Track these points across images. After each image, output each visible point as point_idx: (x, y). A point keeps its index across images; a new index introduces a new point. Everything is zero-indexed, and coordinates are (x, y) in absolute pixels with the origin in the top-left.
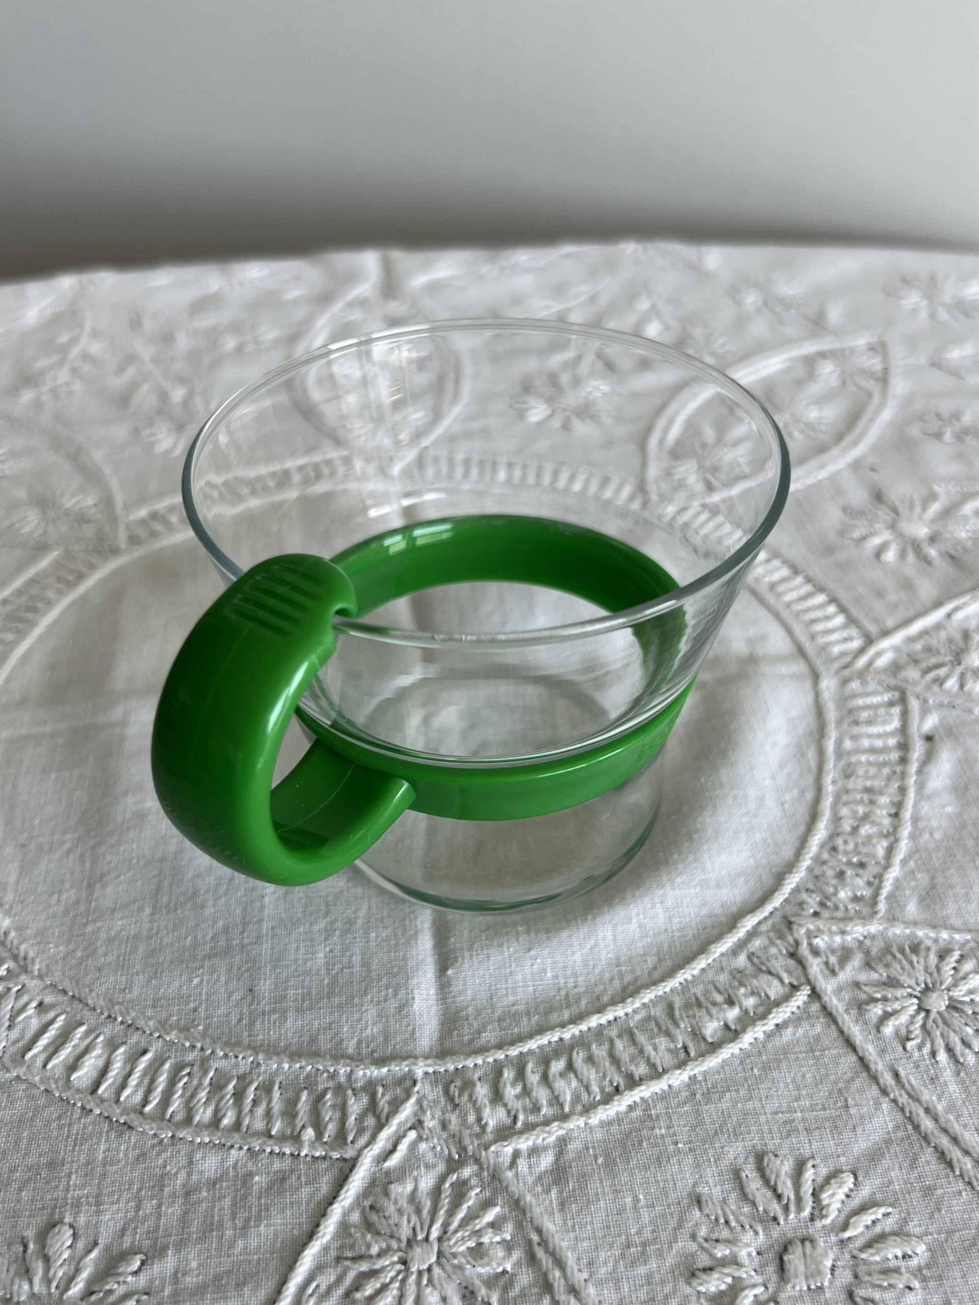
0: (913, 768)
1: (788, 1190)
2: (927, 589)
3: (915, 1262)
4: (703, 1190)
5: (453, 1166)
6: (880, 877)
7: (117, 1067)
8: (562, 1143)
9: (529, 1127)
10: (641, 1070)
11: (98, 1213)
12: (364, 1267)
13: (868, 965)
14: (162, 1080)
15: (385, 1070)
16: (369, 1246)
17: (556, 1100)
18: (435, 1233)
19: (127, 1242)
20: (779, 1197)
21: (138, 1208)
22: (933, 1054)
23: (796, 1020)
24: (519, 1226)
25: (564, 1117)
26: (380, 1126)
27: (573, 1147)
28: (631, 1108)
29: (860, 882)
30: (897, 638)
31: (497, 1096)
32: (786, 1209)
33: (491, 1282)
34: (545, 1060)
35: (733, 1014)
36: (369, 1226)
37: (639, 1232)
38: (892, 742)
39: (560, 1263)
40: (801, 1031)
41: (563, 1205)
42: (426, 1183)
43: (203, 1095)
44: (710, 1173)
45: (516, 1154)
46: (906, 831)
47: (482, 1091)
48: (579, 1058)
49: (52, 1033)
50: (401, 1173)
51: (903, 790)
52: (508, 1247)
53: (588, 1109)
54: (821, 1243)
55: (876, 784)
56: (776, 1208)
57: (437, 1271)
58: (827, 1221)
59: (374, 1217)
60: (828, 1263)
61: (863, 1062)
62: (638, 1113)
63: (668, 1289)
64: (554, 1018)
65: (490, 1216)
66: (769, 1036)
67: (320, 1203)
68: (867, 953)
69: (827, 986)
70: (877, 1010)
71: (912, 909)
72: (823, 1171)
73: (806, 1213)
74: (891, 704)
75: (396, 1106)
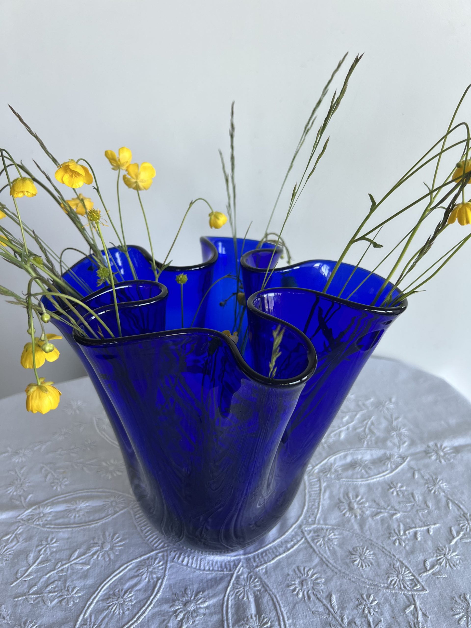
0: (322, 494)
1: (302, 572)
2: (324, 454)
3: (322, 582)
4: (289, 573)
5: (249, 573)
6: (316, 516)
7: (190, 561)
8: (266, 568)
9: (261, 565)
10: (278, 554)
11: (193, 586)
12: (238, 590)
13: (314, 532)
14: (199, 562)
16: (238, 587)
17: (264, 560)
18: (248, 584)
19: (199, 590)
20: (301, 573)
21: (199, 585)
22: (325, 548)
23: (303, 543)
24: (261, 581)
25: (266, 563)
26: (237, 567)
27: (268, 568)
28: (276, 561)
29: (313, 517)
30: (318, 466)
31: (255, 561)
32: (302, 575)
33: (258, 591)
34: (262, 553)
35: (292, 543)
36: (237, 584)
37: (280, 580)
38: (318, 489)
39: (268, 586)
40: (303, 545)
41: (268, 577)
42: (246, 576)
43: (206, 564)
44: (290, 570)
45: (259, 570)
46: (321, 507)
47: (252, 560)
48: (267, 552)
49: (177, 556)
50: (242, 574)
51: (320, 499)
52: (260, 585)
53: (270, 561)
54: (308, 580)
55: (315, 498)
56: (301, 575)
57: (249, 590)
58: (309, 576)
59: (238, 582)
60: (309, 583)
61: (314, 550)
62: (278, 561)
63: (285, 589)
65: (256, 580)
66: (299, 546)
67: (229, 581)
69: (308, 537)
70: (316, 541)
71: (322, 522)
72: (308, 569)
73: (306, 575)
74: (317, 481)
75: (239, 564)
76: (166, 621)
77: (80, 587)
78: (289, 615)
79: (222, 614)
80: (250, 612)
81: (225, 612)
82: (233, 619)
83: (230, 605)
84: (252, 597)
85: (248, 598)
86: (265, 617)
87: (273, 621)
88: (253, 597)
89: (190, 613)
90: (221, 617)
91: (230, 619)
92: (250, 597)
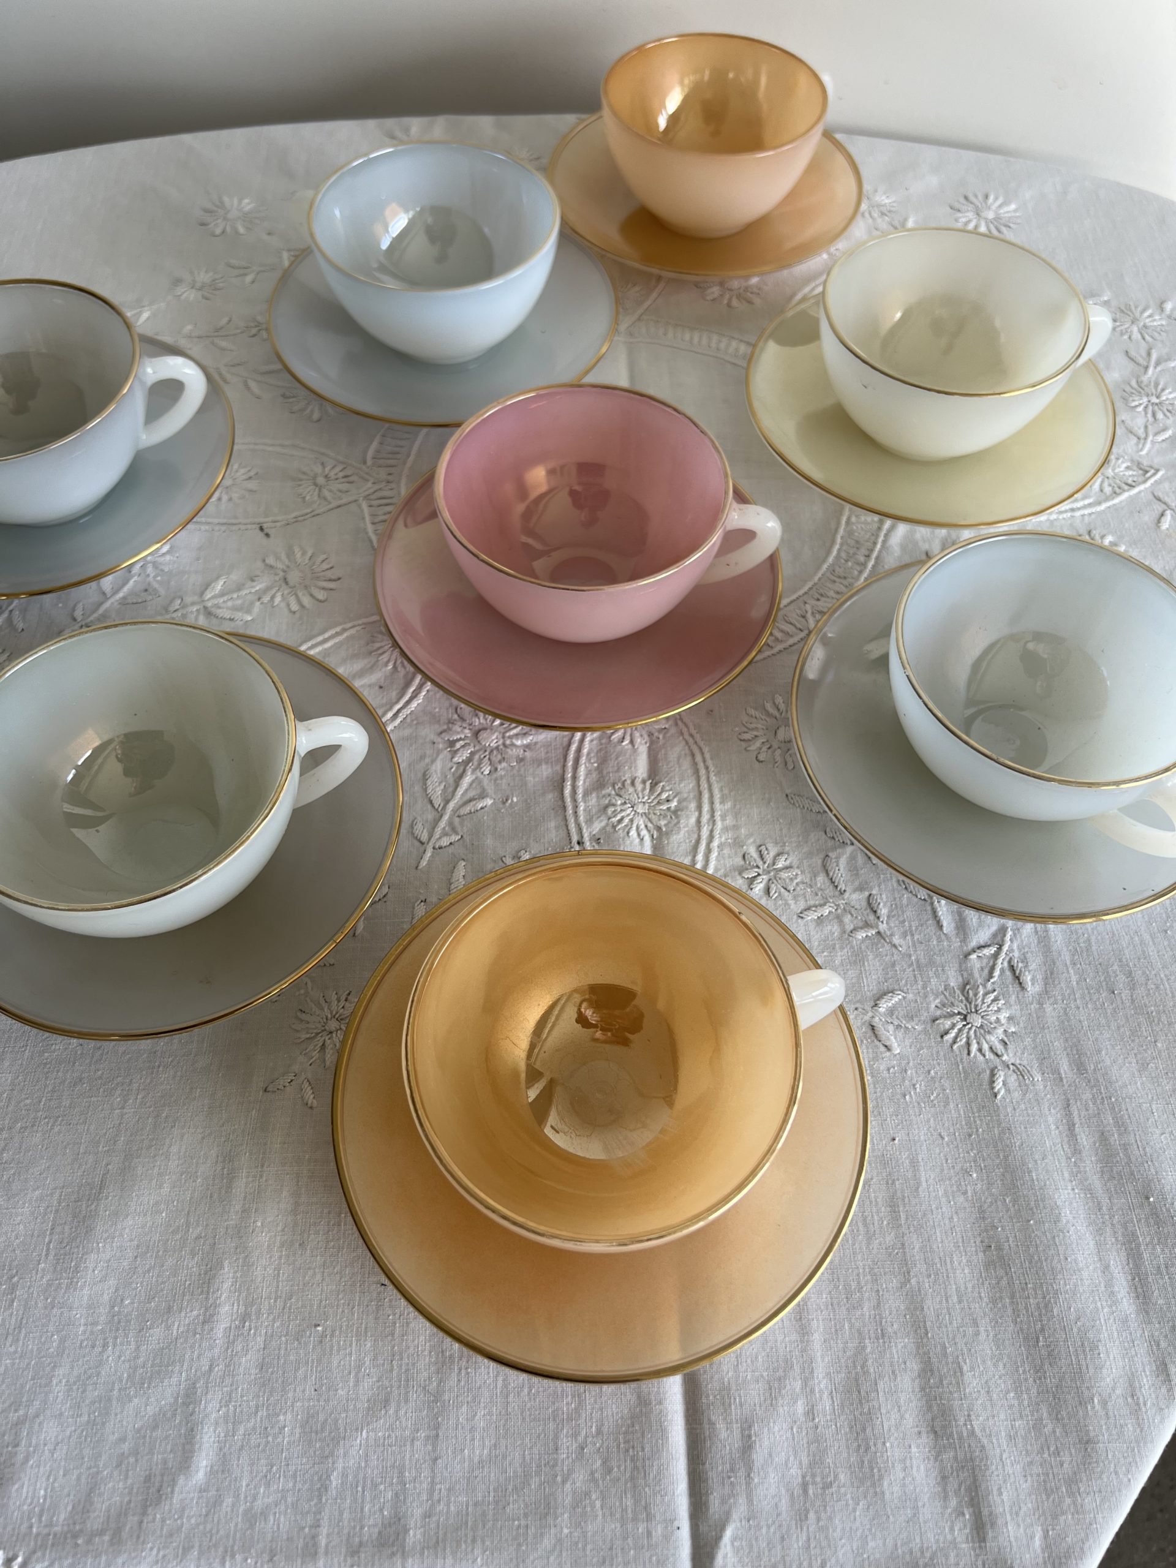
46: (870, 564)
55: (862, 539)
79: (564, 766)
80: (631, 772)
81: (570, 764)
82: (588, 780)
83: (585, 751)
84: (643, 742)
85: (632, 742)
86: (667, 788)
87: (685, 799)
88: (646, 743)
89: (487, 753)
90: (560, 772)
91: (582, 778)
92: (638, 740)
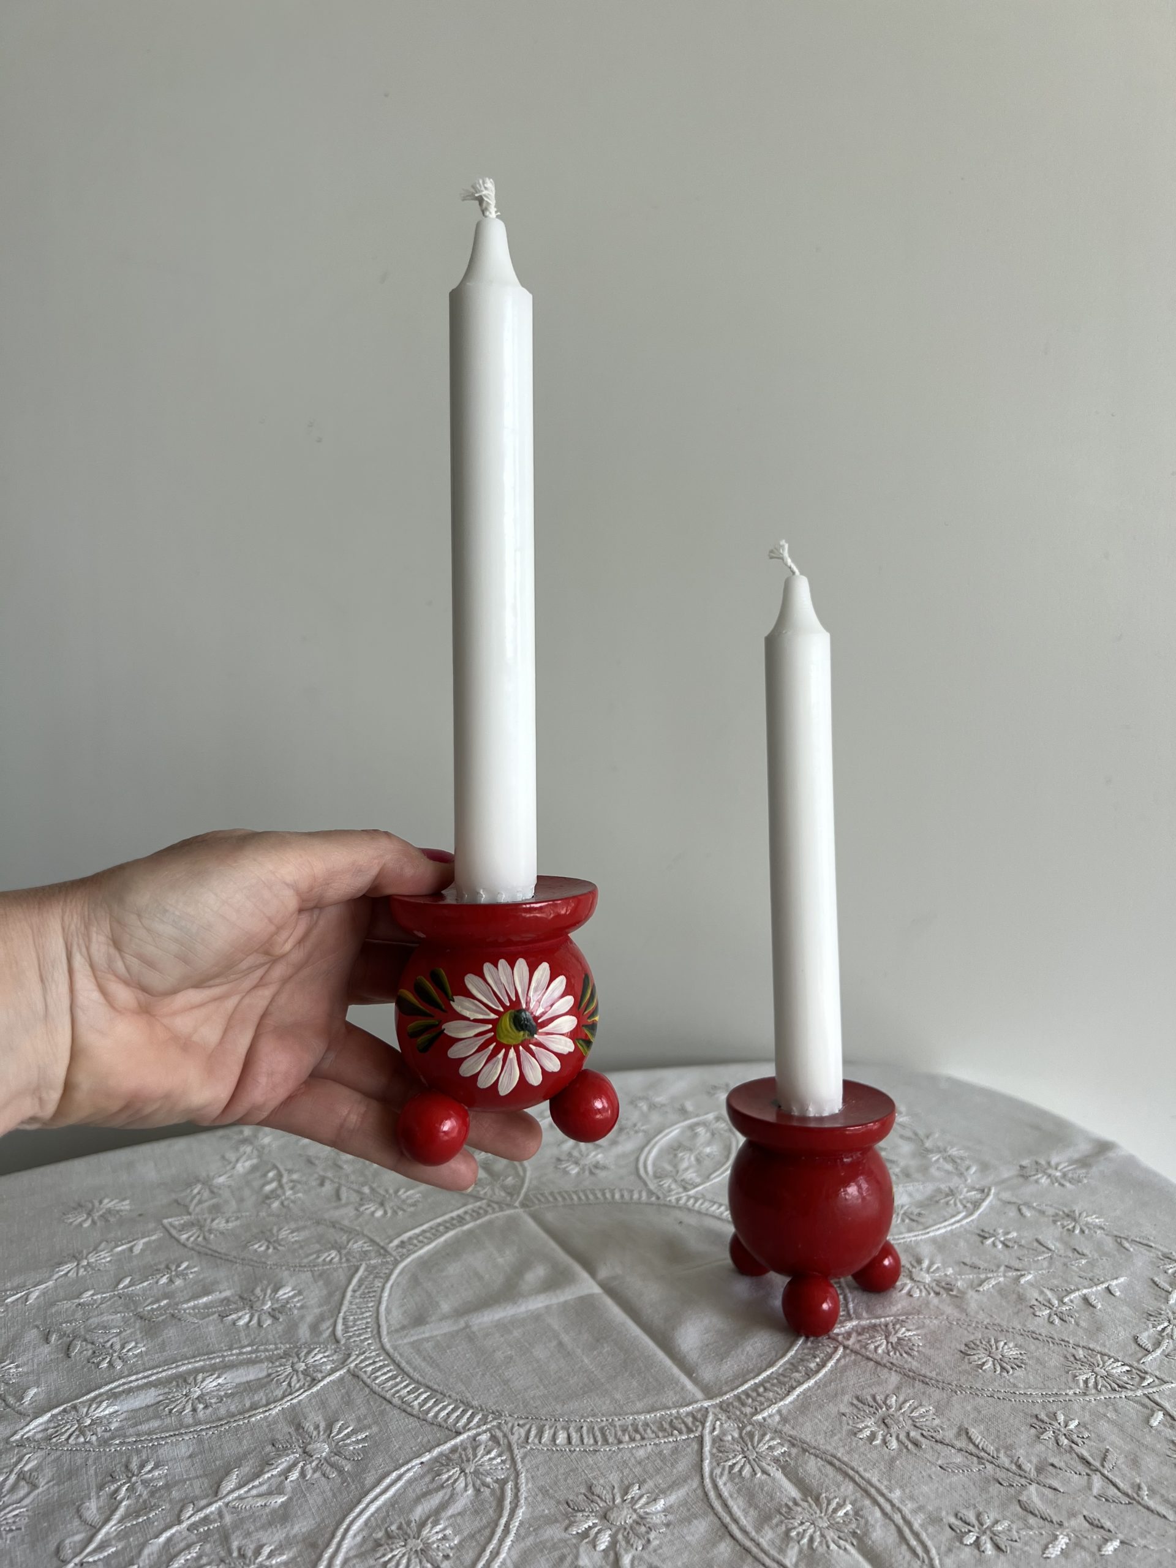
1: (874, 1404)
3: (931, 1412)
4: (843, 1411)
5: (742, 1428)
6: (847, 1307)
7: (574, 1434)
8: (780, 1412)
9: (763, 1409)
10: (794, 1383)
11: (606, 1479)
12: (730, 1462)
13: (860, 1334)
14: (598, 1433)
15: (691, 1407)
16: (727, 1457)
17: (768, 1399)
18: (750, 1447)
19: (626, 1483)
20: (871, 1407)
21: (623, 1472)
22: (901, 1355)
23: (843, 1356)
24: (781, 1437)
25: (774, 1403)
26: (704, 1424)
27: (784, 1411)
28: (798, 1396)
31: (743, 1404)
32: (877, 1409)
33: (783, 1455)
34: (755, 1389)
36: (722, 1451)
37: (828, 1428)
39: (805, 1442)
40: (847, 1360)
41: (794, 1427)
42: (735, 1435)
43: (620, 1434)
44: (841, 1406)
45: (764, 1418)
47: (736, 1404)
48: (767, 1386)
49: (533, 1432)
50: (724, 1433)
52: (782, 1444)
53: (782, 1399)
54: (896, 1415)
56: (873, 1410)
57: (760, 1457)
58: (893, 1408)
59: (722, 1449)
60: (901, 1419)
61: (876, 1362)
62: (801, 1397)
63: (849, 1440)
64: (748, 1377)
65: (767, 1437)
66: (836, 1363)
67: (697, 1451)
68: (857, 1331)
69: (849, 1343)
70: (872, 1346)
71: (865, 1314)
72: (883, 1396)
73: (885, 1408)
75: (705, 1416)
76: (569, 1559)
77: (276, 1543)
78: (886, 1483)
80: (786, 1495)
81: (720, 1509)
82: (750, 1516)
83: (726, 1494)
84: (775, 1469)
85: (765, 1472)
86: (831, 1497)
88: (778, 1469)
89: (628, 1529)
91: (743, 1519)
92: (770, 1469)
